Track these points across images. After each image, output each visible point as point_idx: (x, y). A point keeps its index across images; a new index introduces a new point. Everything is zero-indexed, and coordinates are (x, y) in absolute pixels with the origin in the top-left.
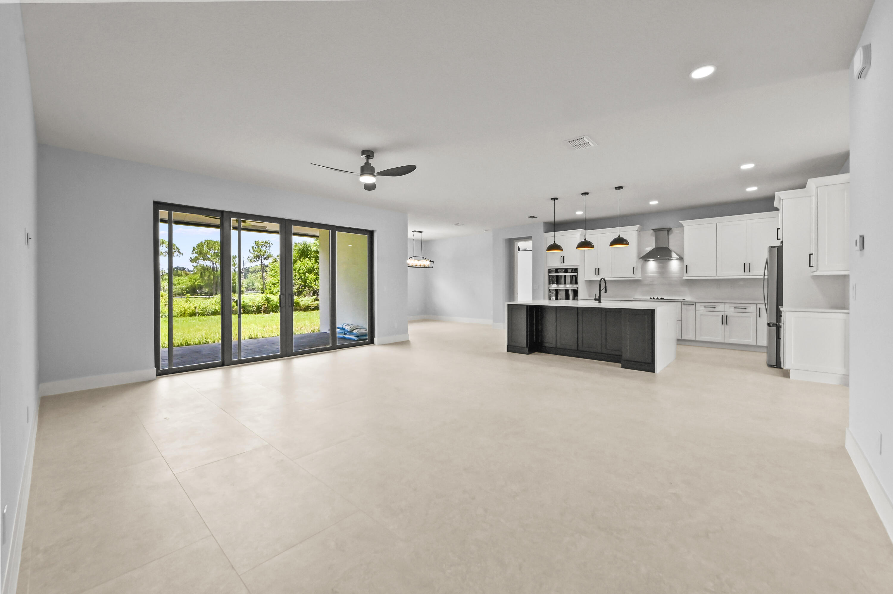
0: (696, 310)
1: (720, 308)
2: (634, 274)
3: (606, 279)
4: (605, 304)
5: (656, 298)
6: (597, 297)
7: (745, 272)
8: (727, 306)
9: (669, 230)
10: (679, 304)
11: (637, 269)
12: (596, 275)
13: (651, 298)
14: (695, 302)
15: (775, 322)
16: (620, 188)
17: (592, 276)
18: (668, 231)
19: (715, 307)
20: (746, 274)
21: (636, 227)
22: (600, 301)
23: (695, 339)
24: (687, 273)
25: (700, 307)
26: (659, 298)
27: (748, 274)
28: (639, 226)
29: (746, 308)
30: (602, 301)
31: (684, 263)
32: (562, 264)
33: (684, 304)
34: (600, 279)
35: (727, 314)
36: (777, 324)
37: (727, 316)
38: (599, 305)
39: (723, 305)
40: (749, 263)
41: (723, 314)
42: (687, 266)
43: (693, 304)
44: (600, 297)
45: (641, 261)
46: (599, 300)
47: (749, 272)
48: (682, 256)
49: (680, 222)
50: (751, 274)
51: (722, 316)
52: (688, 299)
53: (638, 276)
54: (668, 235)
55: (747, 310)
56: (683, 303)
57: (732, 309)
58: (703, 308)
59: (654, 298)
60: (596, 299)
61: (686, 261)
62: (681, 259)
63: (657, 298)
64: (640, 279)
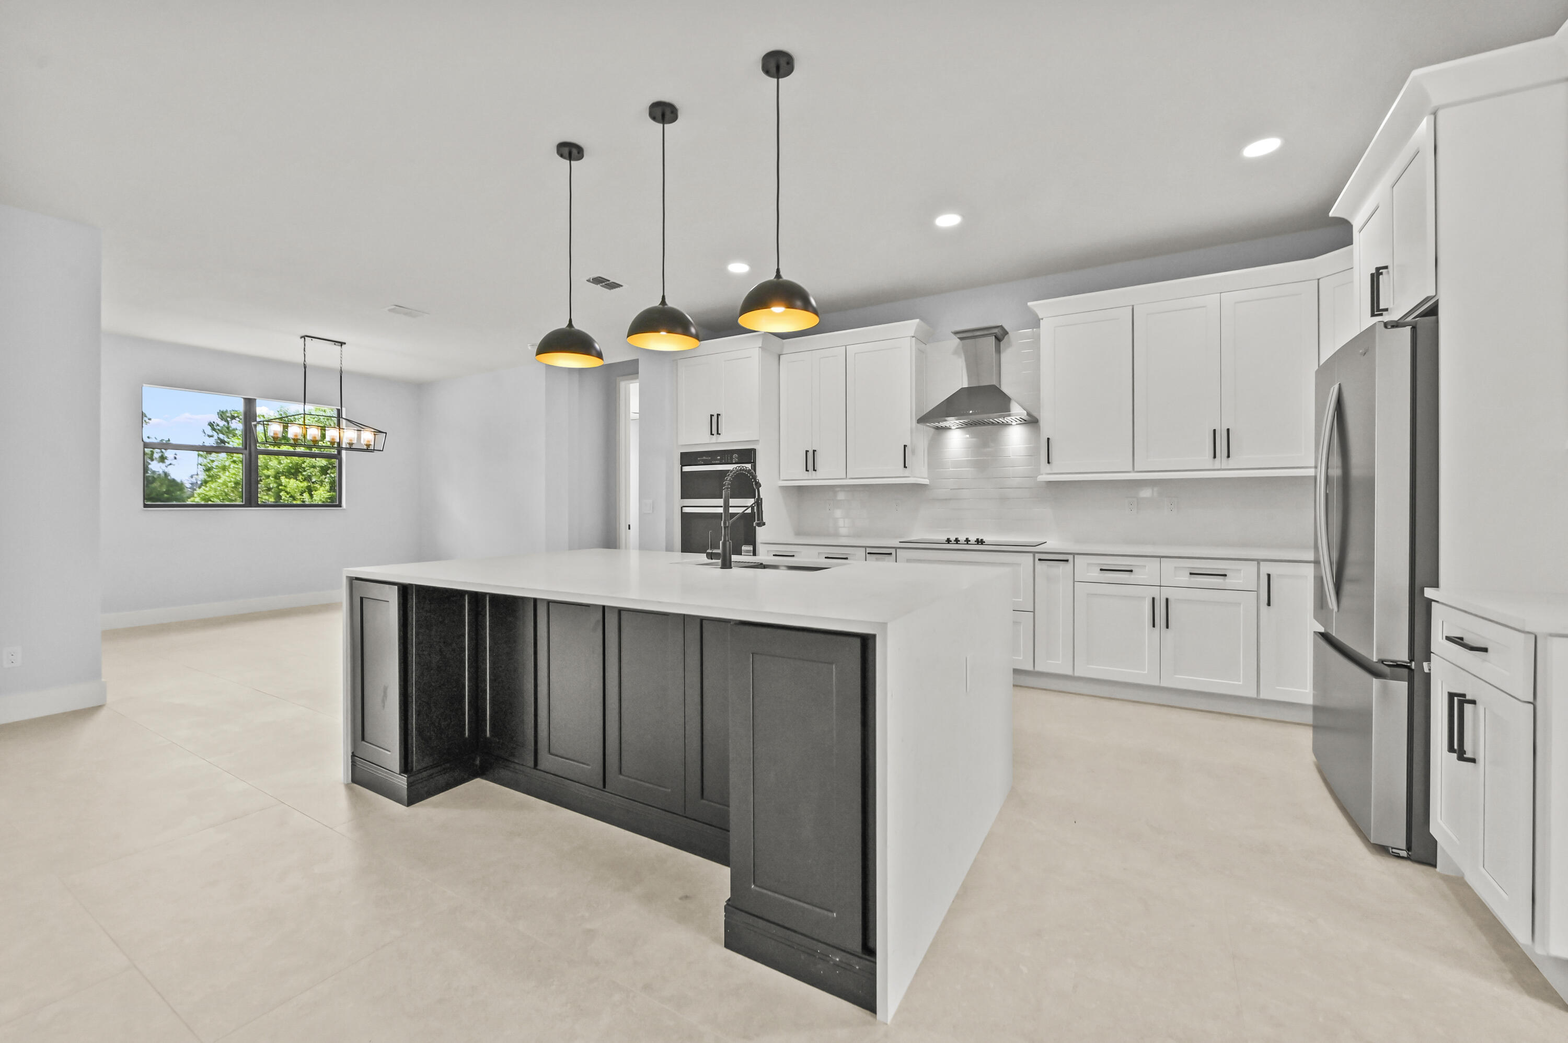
0: (1075, 580)
1: (1146, 572)
2: (905, 467)
5: (962, 538)
7: (1215, 457)
8: (1167, 565)
9: (1000, 335)
10: (1027, 560)
11: (913, 452)
12: (807, 470)
13: (948, 541)
14: (1074, 554)
15: (1403, 656)
17: (797, 475)
18: (998, 339)
19: (1131, 571)
20: (1217, 464)
21: (911, 326)
23: (1074, 673)
24: (1049, 462)
25: (1087, 569)
26: (973, 539)
27: (1225, 463)
28: (918, 320)
29: (1225, 575)
31: (1040, 436)
32: (714, 439)
33: (1040, 560)
35: (1166, 592)
36: (1409, 668)
37: (1167, 600)
39: (1153, 564)
40: (1228, 430)
41: (1154, 592)
42: (1048, 439)
43: (1067, 561)
45: (927, 430)
47: (1228, 456)
48: (1035, 414)
49: (1029, 304)
50: (1232, 463)
51: (1153, 599)
52: (1053, 543)
53: (919, 474)
54: (998, 351)
55: (1229, 582)
56: (1038, 556)
57: (1185, 579)
58: (1095, 574)
59: (957, 541)
61: (1046, 429)
62: (1032, 421)
63: (967, 540)
64: (926, 482)
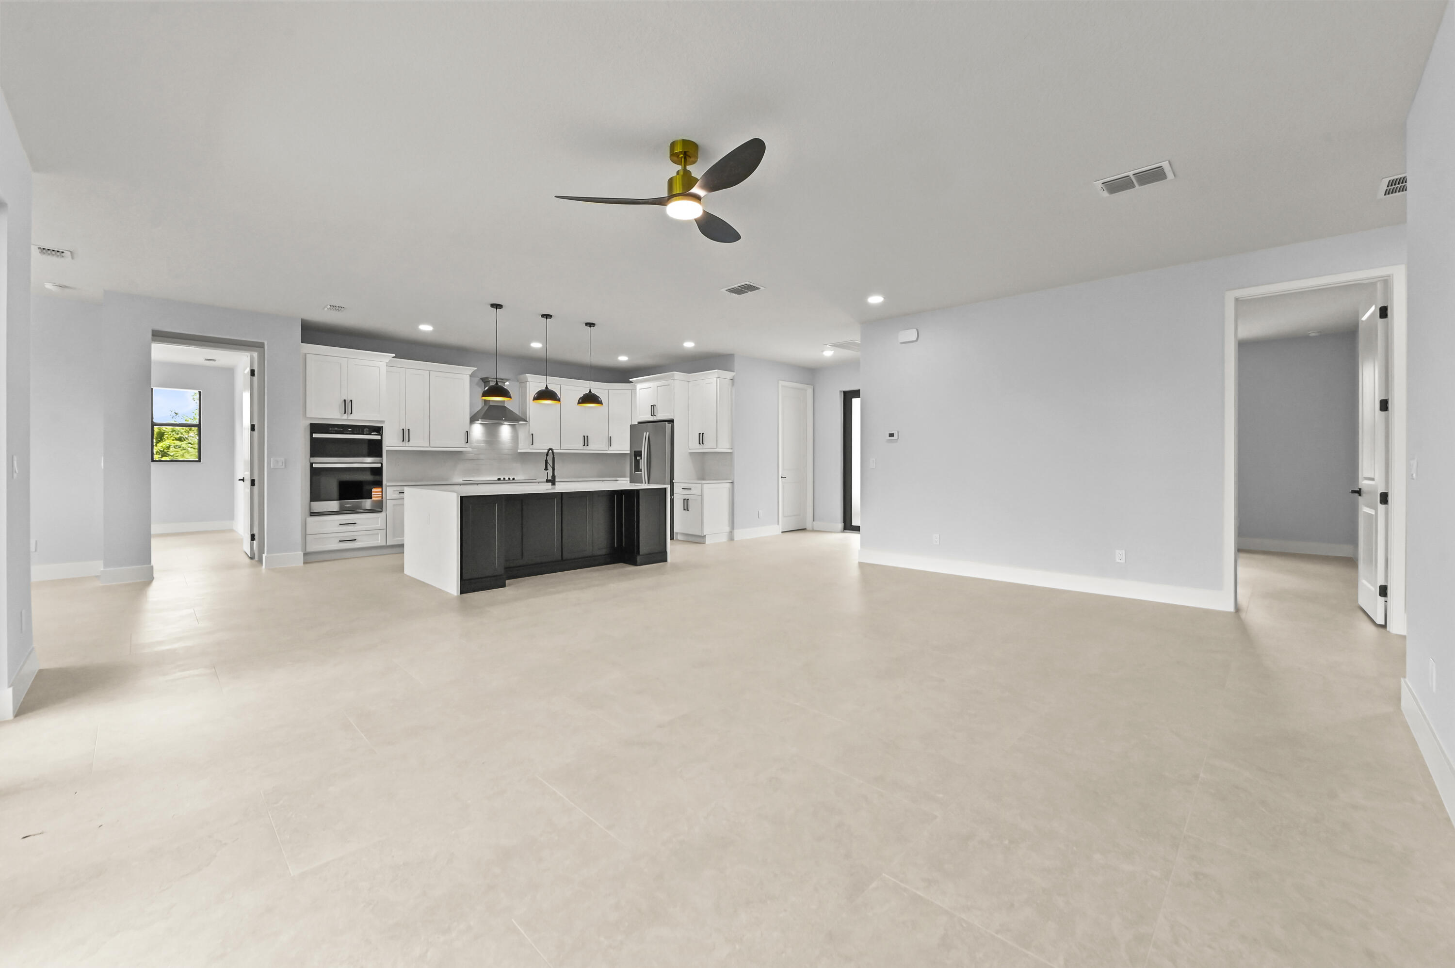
2: (467, 443)
3: (555, 451)
4: (561, 487)
6: (550, 478)
7: (583, 445)
12: (403, 441)
16: (591, 325)
17: (396, 444)
22: (554, 484)
24: (532, 444)
28: (476, 368)
30: (556, 483)
32: (345, 417)
34: (546, 451)
38: (552, 489)
40: (588, 436)
42: (532, 434)
44: (554, 476)
46: (553, 481)
47: (588, 445)
50: (589, 448)
60: (547, 481)
